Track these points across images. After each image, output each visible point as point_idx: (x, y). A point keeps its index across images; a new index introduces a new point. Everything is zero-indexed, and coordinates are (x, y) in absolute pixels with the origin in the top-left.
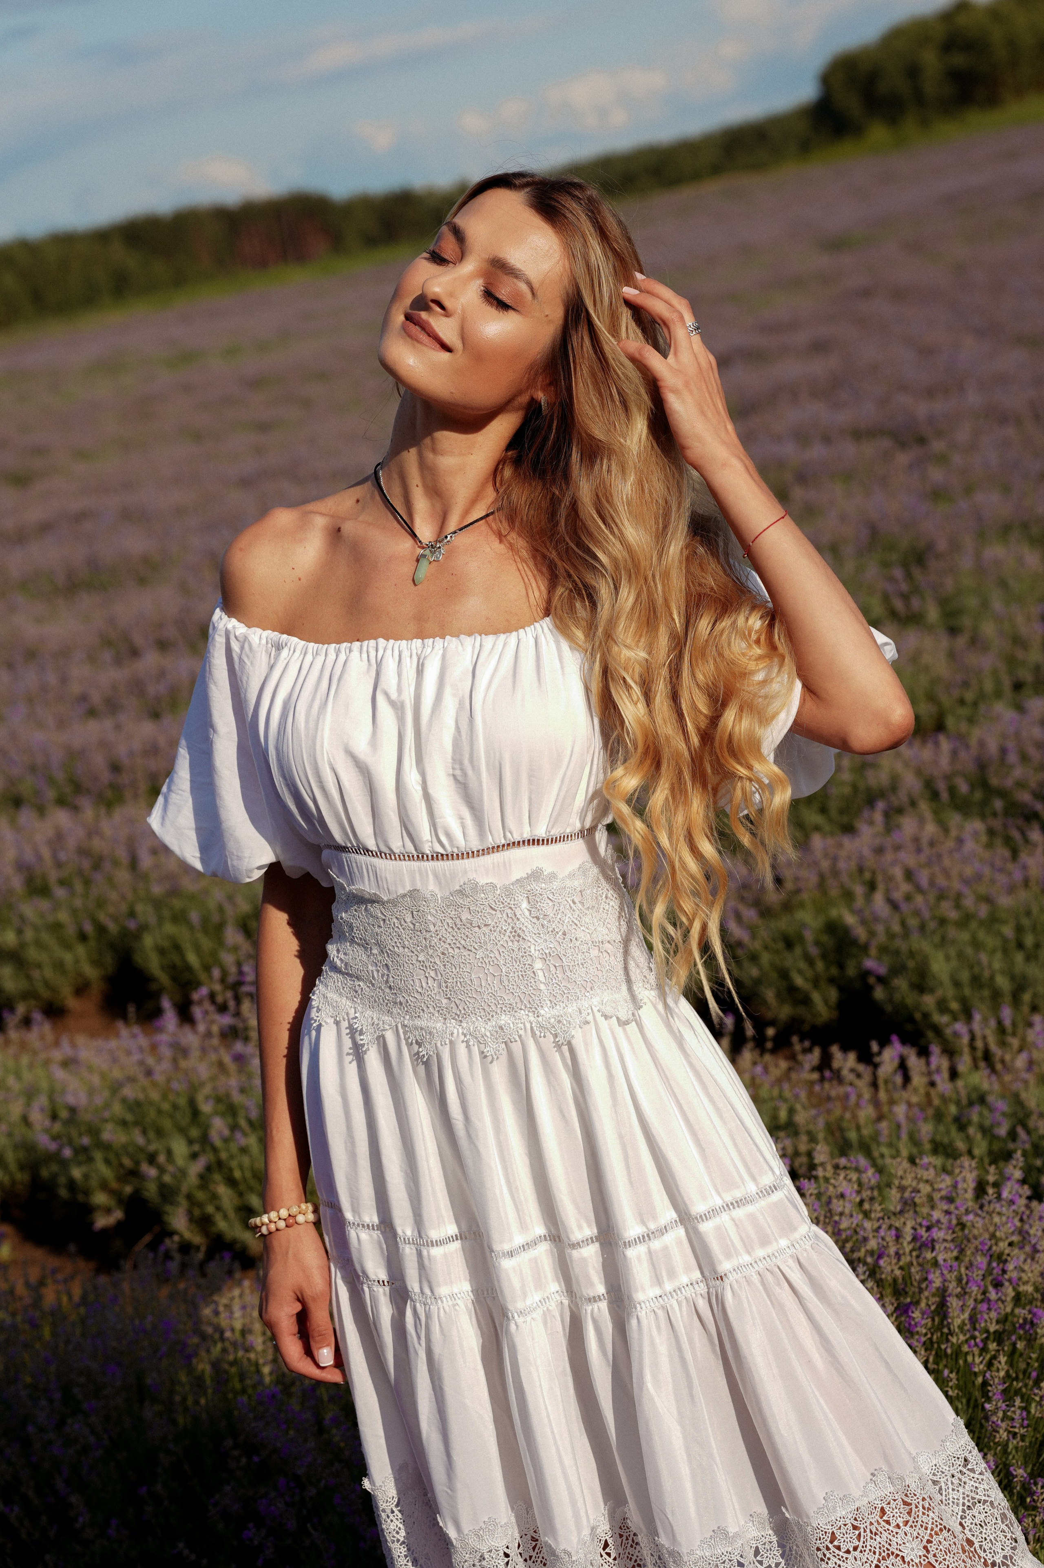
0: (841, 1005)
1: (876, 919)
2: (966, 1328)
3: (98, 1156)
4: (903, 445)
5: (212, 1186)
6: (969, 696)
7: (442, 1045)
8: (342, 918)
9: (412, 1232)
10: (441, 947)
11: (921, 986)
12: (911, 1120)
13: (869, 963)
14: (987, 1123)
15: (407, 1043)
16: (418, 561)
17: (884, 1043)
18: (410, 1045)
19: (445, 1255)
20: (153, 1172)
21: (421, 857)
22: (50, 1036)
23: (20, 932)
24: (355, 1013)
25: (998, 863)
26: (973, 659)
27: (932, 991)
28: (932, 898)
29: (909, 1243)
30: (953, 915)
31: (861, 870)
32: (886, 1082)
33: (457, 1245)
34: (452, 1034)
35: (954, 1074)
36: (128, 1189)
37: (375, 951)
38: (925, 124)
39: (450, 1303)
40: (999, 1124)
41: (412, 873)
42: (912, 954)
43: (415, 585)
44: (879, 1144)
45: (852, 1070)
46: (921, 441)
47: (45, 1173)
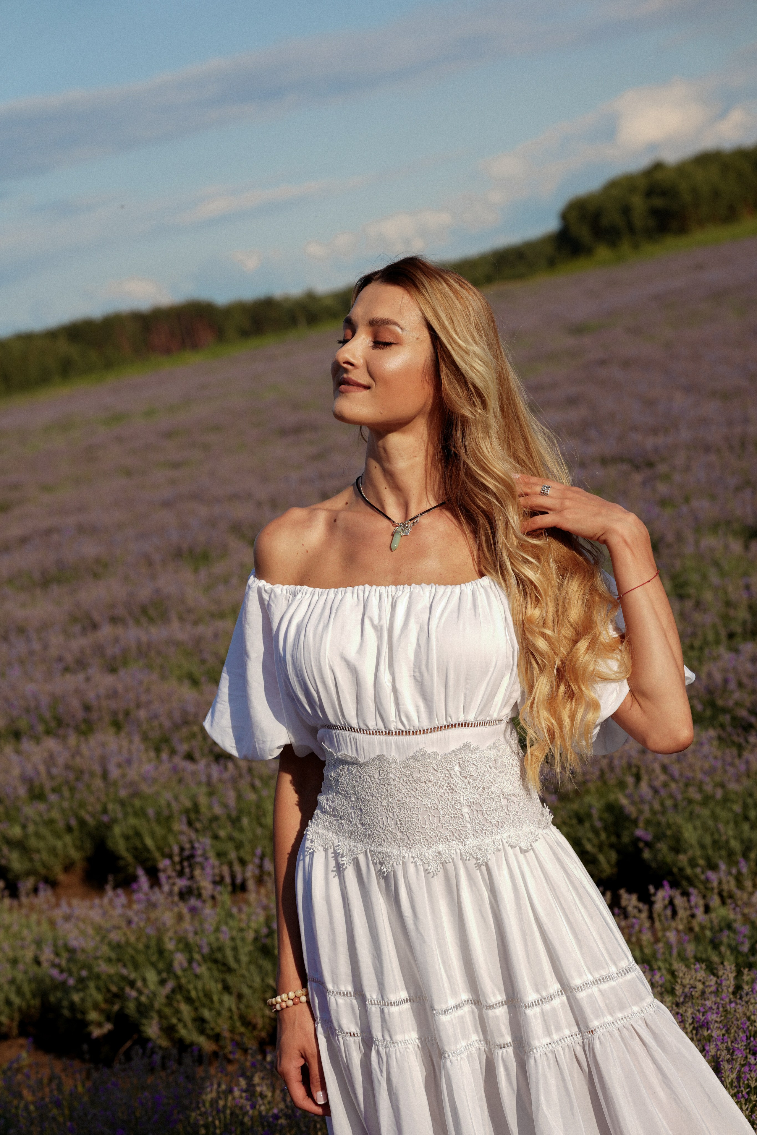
0: (619, 864)
1: (642, 801)
2: (734, 1085)
3: (92, 985)
4: (637, 468)
5: (175, 1004)
6: (697, 643)
7: (397, 865)
8: (331, 776)
9: (377, 996)
10: (398, 796)
11: (677, 848)
12: (680, 942)
13: (639, 832)
14: (733, 943)
15: (373, 863)
16: (393, 535)
17: (658, 886)
18: (375, 864)
19: (400, 1012)
20: (134, 994)
21: (388, 733)
22: (53, 900)
23: (24, 827)
24: (339, 842)
25: (729, 759)
26: (698, 617)
27: (685, 852)
28: (681, 785)
29: (690, 1024)
30: (698, 797)
31: (629, 766)
32: (659, 916)
33: (407, 1006)
34: (404, 857)
35: (707, 909)
36: (116, 1007)
37: (353, 799)
38: (636, 246)
39: (404, 1046)
40: (743, 943)
41: (381, 744)
42: (669, 826)
43: (392, 551)
44: (656, 960)
45: (635, 907)
46: (650, 465)
47: (52, 999)
